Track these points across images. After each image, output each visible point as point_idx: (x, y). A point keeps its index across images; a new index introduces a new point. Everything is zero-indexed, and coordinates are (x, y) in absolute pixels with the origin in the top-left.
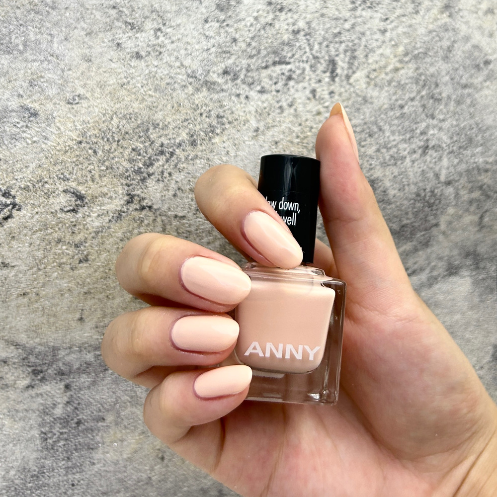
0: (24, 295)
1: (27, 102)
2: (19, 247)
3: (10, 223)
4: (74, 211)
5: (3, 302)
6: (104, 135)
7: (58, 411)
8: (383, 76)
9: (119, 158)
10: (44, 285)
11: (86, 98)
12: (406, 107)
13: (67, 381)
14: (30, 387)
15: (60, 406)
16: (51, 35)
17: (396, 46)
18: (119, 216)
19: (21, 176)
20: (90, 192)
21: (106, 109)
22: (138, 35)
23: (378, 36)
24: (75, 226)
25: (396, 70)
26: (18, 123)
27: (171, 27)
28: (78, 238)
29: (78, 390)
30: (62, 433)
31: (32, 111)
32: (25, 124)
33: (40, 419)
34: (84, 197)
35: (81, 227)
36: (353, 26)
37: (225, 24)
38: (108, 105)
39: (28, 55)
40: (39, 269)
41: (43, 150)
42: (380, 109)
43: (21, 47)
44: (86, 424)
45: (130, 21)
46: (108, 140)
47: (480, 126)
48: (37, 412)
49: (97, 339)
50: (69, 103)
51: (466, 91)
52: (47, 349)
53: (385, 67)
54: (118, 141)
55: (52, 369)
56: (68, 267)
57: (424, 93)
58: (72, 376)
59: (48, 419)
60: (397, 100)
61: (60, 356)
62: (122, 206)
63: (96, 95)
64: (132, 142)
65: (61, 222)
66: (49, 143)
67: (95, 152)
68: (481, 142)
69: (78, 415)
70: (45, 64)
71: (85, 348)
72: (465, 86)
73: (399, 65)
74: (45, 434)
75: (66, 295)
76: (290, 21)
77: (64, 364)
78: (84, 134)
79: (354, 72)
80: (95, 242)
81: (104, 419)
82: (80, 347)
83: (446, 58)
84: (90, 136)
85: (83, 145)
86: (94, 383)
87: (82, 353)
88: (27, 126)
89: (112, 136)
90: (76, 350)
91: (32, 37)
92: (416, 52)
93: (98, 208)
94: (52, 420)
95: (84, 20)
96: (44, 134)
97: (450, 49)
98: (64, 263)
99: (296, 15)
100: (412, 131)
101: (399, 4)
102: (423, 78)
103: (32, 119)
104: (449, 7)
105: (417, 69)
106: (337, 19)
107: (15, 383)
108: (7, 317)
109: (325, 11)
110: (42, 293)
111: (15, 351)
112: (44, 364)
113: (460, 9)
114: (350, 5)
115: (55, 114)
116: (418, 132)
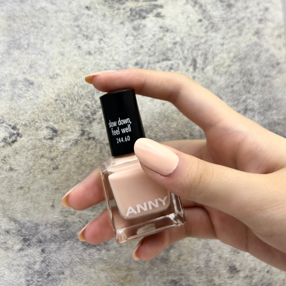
0: (21, 188)
1: (28, 77)
2: (20, 158)
3: (16, 145)
4: (51, 139)
5: (10, 192)
6: (70, 96)
7: (37, 267)
8: (222, 69)
9: (77, 109)
10: (33, 183)
11: (61, 75)
12: (235, 87)
13: (43, 247)
14: (21, 250)
15: (38, 263)
16: (43, 40)
17: (229, 53)
18: (76, 142)
19: (23, 118)
20: (61, 128)
21: (71, 82)
22: (90, 42)
23: (219, 47)
24: (51, 147)
26: (23, 88)
27: (108, 38)
28: (53, 155)
29: (49, 253)
30: (38, 281)
31: (31, 81)
32: (26, 89)
33: (26, 272)
34: (57, 131)
35: (55, 148)
36: (206, 42)
37: (137, 38)
38: (73, 80)
39: (30, 50)
40: (30, 173)
41: (35, 104)
42: (220, 87)
43: (26, 46)
44: (53, 276)
45: (86, 34)
46: (72, 99)
47: (275, 98)
48: (25, 267)
49: (62, 220)
50: (51, 78)
51: (267, 79)
52: (32, 225)
53: (223, 64)
54: (78, 100)
55: (35, 239)
56: (46, 172)
57: (244, 79)
58: (46, 244)
59: (30, 271)
60: (229, 82)
61: (40, 230)
62: (78, 137)
63: (66, 74)
64: (85, 101)
65: (44, 145)
66: (40, 100)
67: (64, 106)
68: (275, 107)
69: (48, 270)
70: (39, 56)
71: (54, 226)
72: (267, 76)
73: (230, 63)
74: (28, 281)
75: (45, 190)
76: (172, 37)
77: (42, 235)
78: (58, 95)
79: (206, 66)
80: (63, 157)
81: (63, 273)
82: (51, 225)
83: (256, 61)
84: (62, 97)
85: (58, 101)
86: (59, 249)
87: (53, 228)
88: (27, 90)
89: (74, 97)
90: (49, 227)
91: (32, 40)
92: (240, 56)
93: (65, 137)
94: (33, 272)
95: (61, 33)
96: (37, 95)
97: (258, 56)
98: (44, 169)
99: (175, 35)
100: (238, 100)
101: (231, 30)
102: (244, 71)
103: (31, 86)
104: (257, 33)
105: (241, 66)
106: (197, 37)
107: (13, 247)
108: (11, 202)
109: (191, 33)
110: (31, 188)
111: (14, 225)
112: (30, 235)
113: (263, 34)
114: (204, 30)
115: (43, 84)
116: (241, 100)
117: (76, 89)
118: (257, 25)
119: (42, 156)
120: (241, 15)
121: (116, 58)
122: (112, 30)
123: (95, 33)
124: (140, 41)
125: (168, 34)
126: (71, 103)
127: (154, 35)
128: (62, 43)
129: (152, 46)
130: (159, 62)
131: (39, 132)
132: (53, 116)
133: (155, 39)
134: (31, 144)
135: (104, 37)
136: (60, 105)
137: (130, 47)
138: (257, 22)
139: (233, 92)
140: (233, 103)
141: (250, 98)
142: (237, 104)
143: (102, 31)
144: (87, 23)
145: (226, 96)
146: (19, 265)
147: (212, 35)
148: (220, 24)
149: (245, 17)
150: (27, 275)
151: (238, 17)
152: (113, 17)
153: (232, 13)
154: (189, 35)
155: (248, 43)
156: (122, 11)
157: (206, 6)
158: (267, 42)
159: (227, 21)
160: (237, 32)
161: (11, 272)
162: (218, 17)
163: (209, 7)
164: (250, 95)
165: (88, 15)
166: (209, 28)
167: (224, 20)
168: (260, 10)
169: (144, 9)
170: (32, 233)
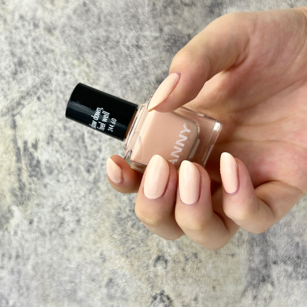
0: (214, 288)
1: (104, 283)
2: (185, 291)
4: (166, 262)
5: (217, 299)
7: (290, 269)
8: (92, 75)
11: (102, 251)
13: (271, 262)
15: (286, 267)
17: (73, 65)
19: (145, 290)
20: (156, 252)
21: (108, 241)
23: (68, 76)
24: (175, 261)
25: (88, 66)
26: (115, 289)
28: (182, 259)
29: (277, 257)
30: (304, 267)
31: (108, 281)
33: (293, 279)
34: (158, 256)
35: (175, 257)
36: (62, 92)
38: (106, 239)
40: (199, 280)
41: (131, 277)
42: (112, 77)
44: (299, 253)
45: (59, 224)
46: (126, 241)
48: (289, 280)
49: (246, 245)
50: (104, 261)
51: (102, 19)
52: (249, 274)
53: (86, 73)
54: (127, 235)
55: (262, 271)
56: (199, 265)
57: (103, 48)
58: (268, 260)
59: (294, 275)
60: (107, 66)
61: (255, 266)
63: (100, 245)
64: (128, 228)
65: (172, 269)
66: (127, 273)
67: (133, 249)
69: (293, 258)
71: (251, 252)
72: (99, 20)
73: (85, 64)
74: (303, 277)
75: (216, 264)
76: (58, 131)
77: (260, 264)
78: (122, 254)
80: (185, 249)
81: (298, 243)
82: (250, 255)
83: (82, 32)
84: (124, 251)
86: (274, 247)
87: (254, 254)
88: (117, 284)
89: (124, 238)
90: (252, 257)
92: (77, 53)
94: (294, 272)
96: (121, 276)
97: (76, 30)
99: (56, 128)
100: (126, 56)
101: (48, 63)
102: (93, 48)
103: (113, 281)
104: (50, 30)
105: (88, 52)
106: (57, 103)
107: (269, 292)
108: (227, 296)
109: (52, 110)
110: (214, 278)
111: (249, 291)
112: (259, 276)
113: (51, 23)
114: (49, 94)
115: (110, 269)
116: (127, 52)
117: (115, 236)
118: (41, 31)
119: (184, 270)
120: (30, 48)
121: (82, 193)
122: (54, 197)
123: (57, 215)
124: (64, 167)
125: (55, 136)
126: (130, 242)
127: (57, 151)
128: (69, 249)
129: (69, 154)
130: (86, 147)
131: (159, 274)
132: (143, 260)
133: (62, 150)
134: (171, 281)
135: (61, 205)
136: (132, 253)
137: (70, 178)
138: (37, 30)
139: (117, 62)
140: (130, 62)
141: (124, 41)
142: (132, 58)
143: (55, 207)
144: (47, 224)
145: (123, 70)
146: (287, 286)
147: (54, 85)
148: (42, 75)
149: (32, 45)
150: (297, 279)
151: (33, 54)
152: (39, 196)
153: (29, 61)
154: (55, 111)
155: (62, 42)
156: (33, 186)
157: (22, 92)
158: (60, 18)
159: (37, 66)
160: (50, 55)
161: (293, 293)
162: (34, 77)
163: (23, 89)
164: (121, 41)
165: (38, 222)
166: (47, 89)
167: (37, 71)
168: (24, 25)
169: (29, 162)
170: (257, 274)
